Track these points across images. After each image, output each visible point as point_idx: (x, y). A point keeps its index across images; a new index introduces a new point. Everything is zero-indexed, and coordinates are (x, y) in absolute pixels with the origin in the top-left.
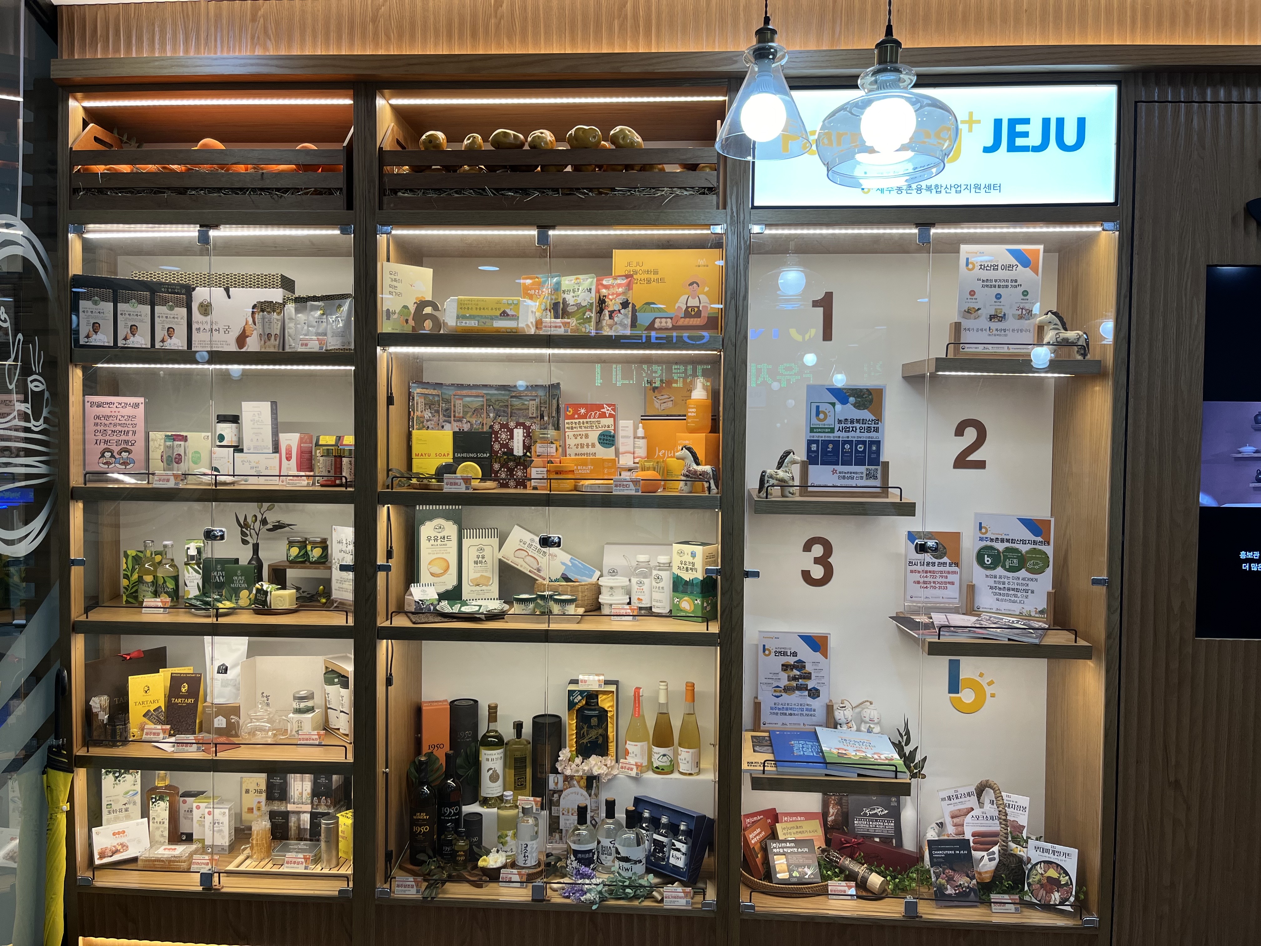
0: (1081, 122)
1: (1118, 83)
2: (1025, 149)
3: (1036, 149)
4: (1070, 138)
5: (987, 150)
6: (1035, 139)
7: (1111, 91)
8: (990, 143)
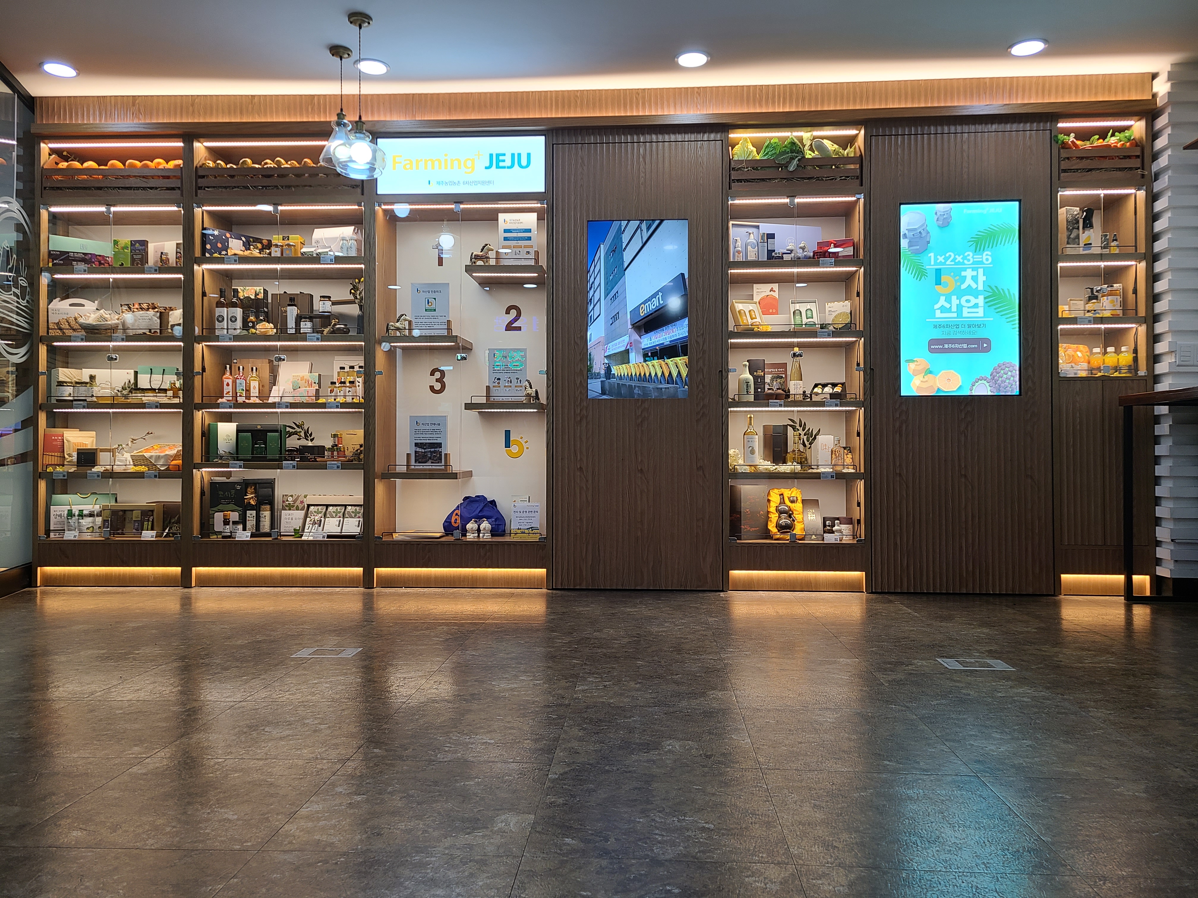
0: (529, 155)
1: (545, 135)
2: (504, 167)
3: (508, 167)
4: (524, 162)
5: (486, 168)
6: (508, 163)
7: (542, 139)
8: (488, 165)
